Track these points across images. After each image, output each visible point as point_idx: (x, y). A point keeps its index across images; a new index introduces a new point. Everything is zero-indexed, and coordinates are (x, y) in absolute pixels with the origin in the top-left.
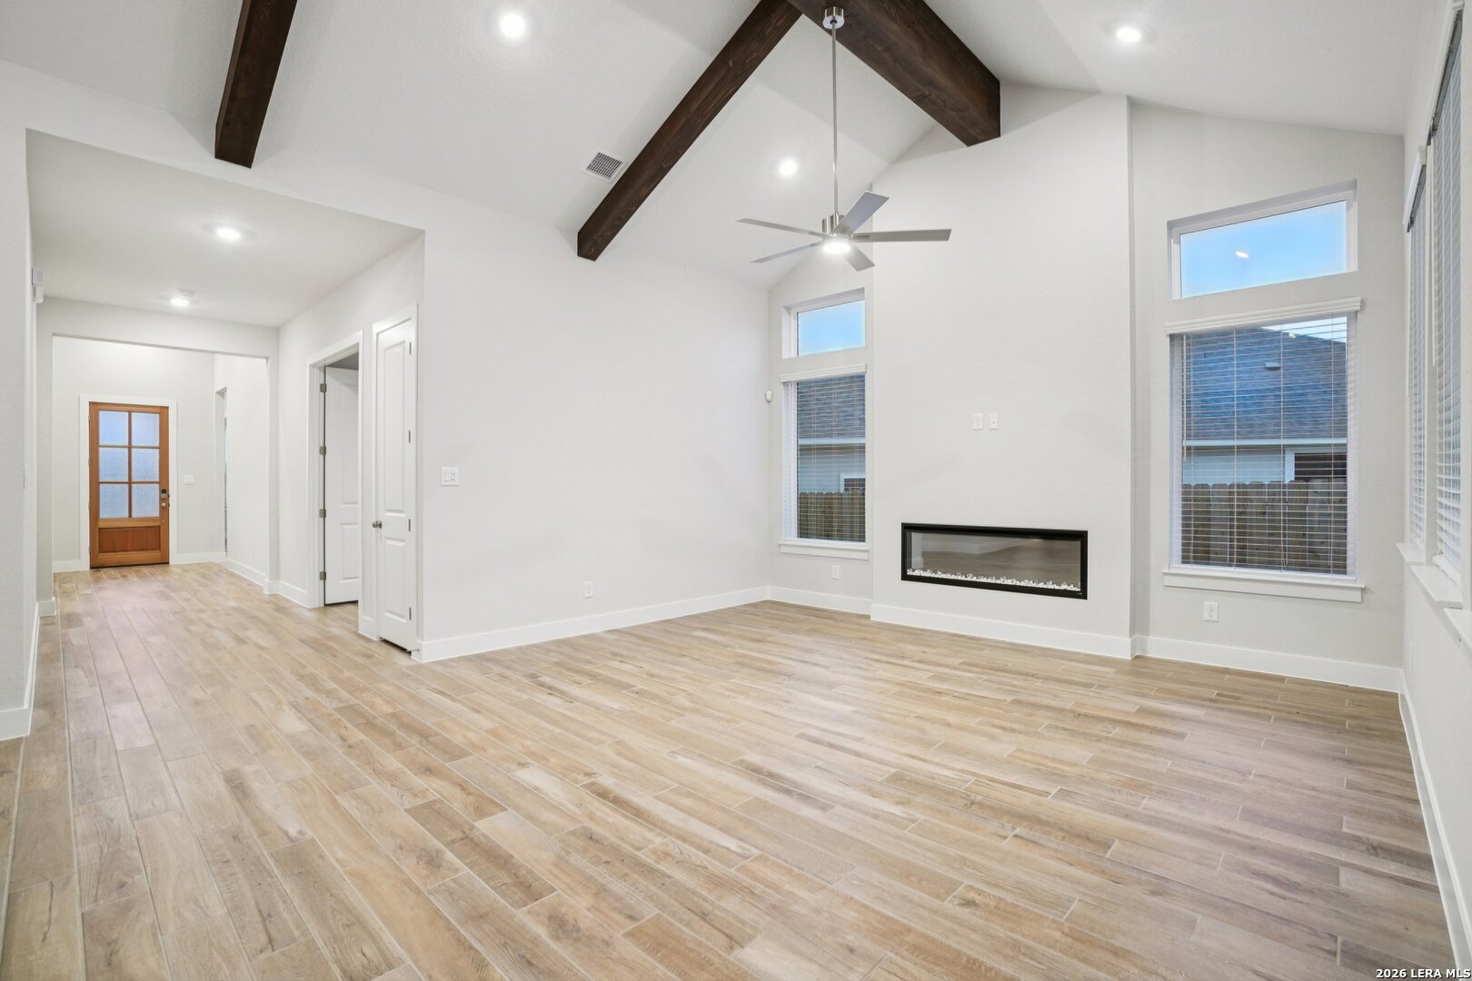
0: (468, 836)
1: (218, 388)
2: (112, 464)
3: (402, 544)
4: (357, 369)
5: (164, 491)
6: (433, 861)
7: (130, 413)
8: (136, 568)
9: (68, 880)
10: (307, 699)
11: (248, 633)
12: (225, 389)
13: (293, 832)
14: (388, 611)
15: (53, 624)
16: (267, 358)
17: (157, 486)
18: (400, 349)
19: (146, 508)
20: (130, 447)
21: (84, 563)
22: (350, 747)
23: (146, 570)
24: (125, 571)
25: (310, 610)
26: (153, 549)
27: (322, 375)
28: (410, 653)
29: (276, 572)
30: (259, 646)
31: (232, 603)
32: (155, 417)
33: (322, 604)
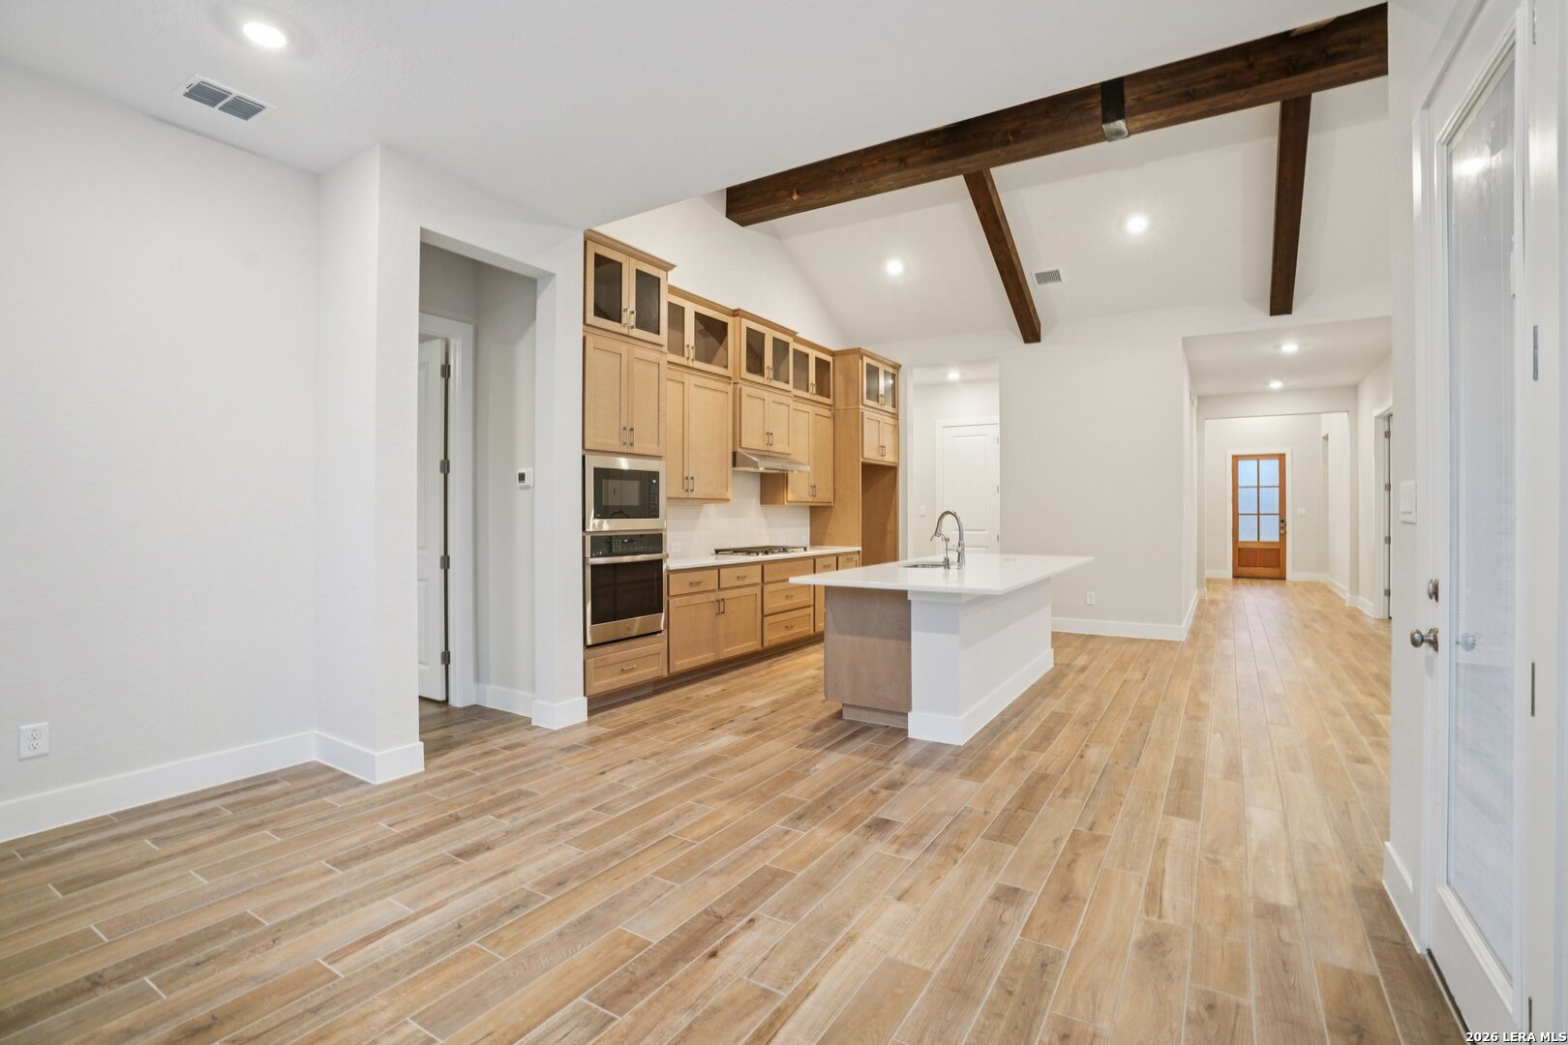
1: (1323, 434)
2: (1246, 505)
5: (1283, 521)
7: (1258, 460)
8: (1262, 580)
9: (1188, 678)
10: (1325, 656)
12: (1327, 435)
15: (1205, 603)
16: (1348, 412)
17: (1277, 517)
19: (1270, 535)
20: (1258, 487)
21: (1229, 573)
22: (1334, 678)
23: (1268, 582)
24: (1254, 581)
25: (1375, 619)
26: (1274, 567)
27: (1387, 424)
29: (1355, 588)
30: (1317, 631)
31: (1316, 607)
32: (1276, 462)
33: (1387, 617)
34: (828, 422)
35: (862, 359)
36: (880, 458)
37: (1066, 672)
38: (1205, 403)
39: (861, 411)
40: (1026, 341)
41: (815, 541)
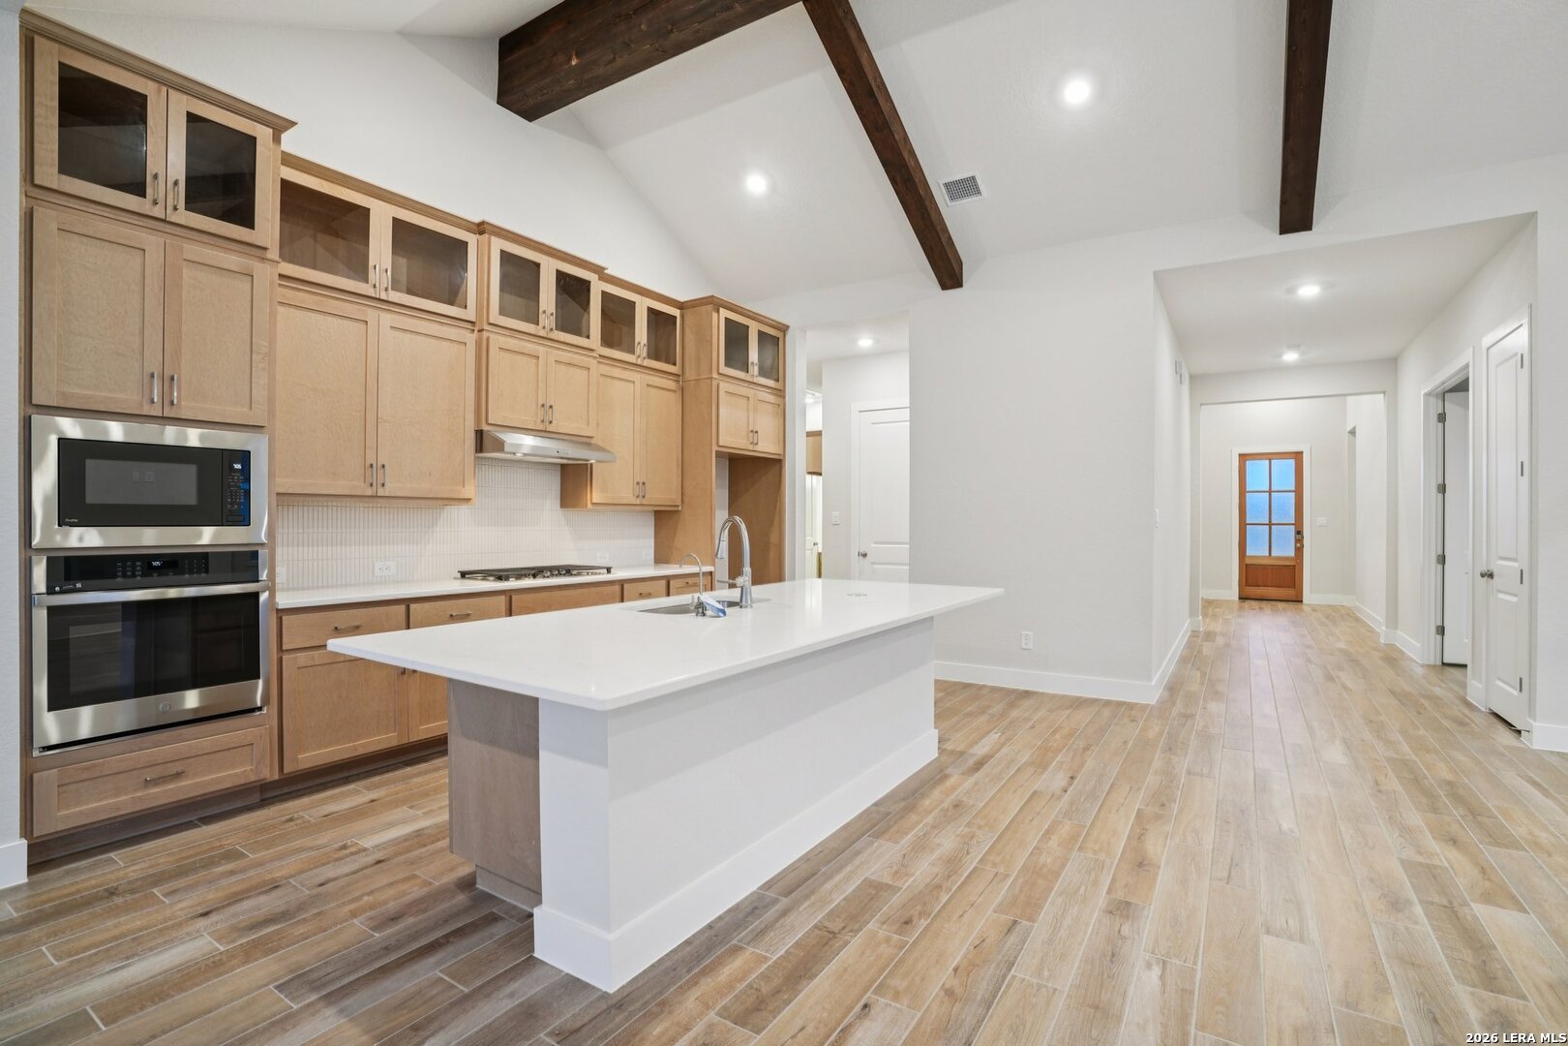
0: (1453, 908)
1: (1349, 428)
2: (1257, 511)
3: (1514, 599)
4: (1468, 390)
5: (1299, 532)
6: (1396, 905)
7: (1270, 460)
8: (1274, 603)
9: (1140, 789)
10: (1363, 741)
11: (1341, 674)
12: (1354, 428)
13: (1285, 827)
14: (1499, 679)
15: (1197, 637)
16: (1384, 393)
17: (1293, 527)
18: (1513, 361)
19: (1284, 550)
20: (1270, 491)
21: (1233, 593)
22: (1380, 791)
23: (1281, 605)
24: (1264, 604)
25: (1422, 666)
26: (1289, 587)
27: (1440, 403)
28: (1519, 732)
29: (1393, 620)
30: (1345, 687)
31: (1341, 645)
32: (1292, 463)
33: (1439, 663)
34: (672, 401)
35: (718, 312)
36: (751, 447)
37: (948, 771)
38: (1200, 383)
39: (714, 383)
40: (944, 287)
41: (660, 558)
